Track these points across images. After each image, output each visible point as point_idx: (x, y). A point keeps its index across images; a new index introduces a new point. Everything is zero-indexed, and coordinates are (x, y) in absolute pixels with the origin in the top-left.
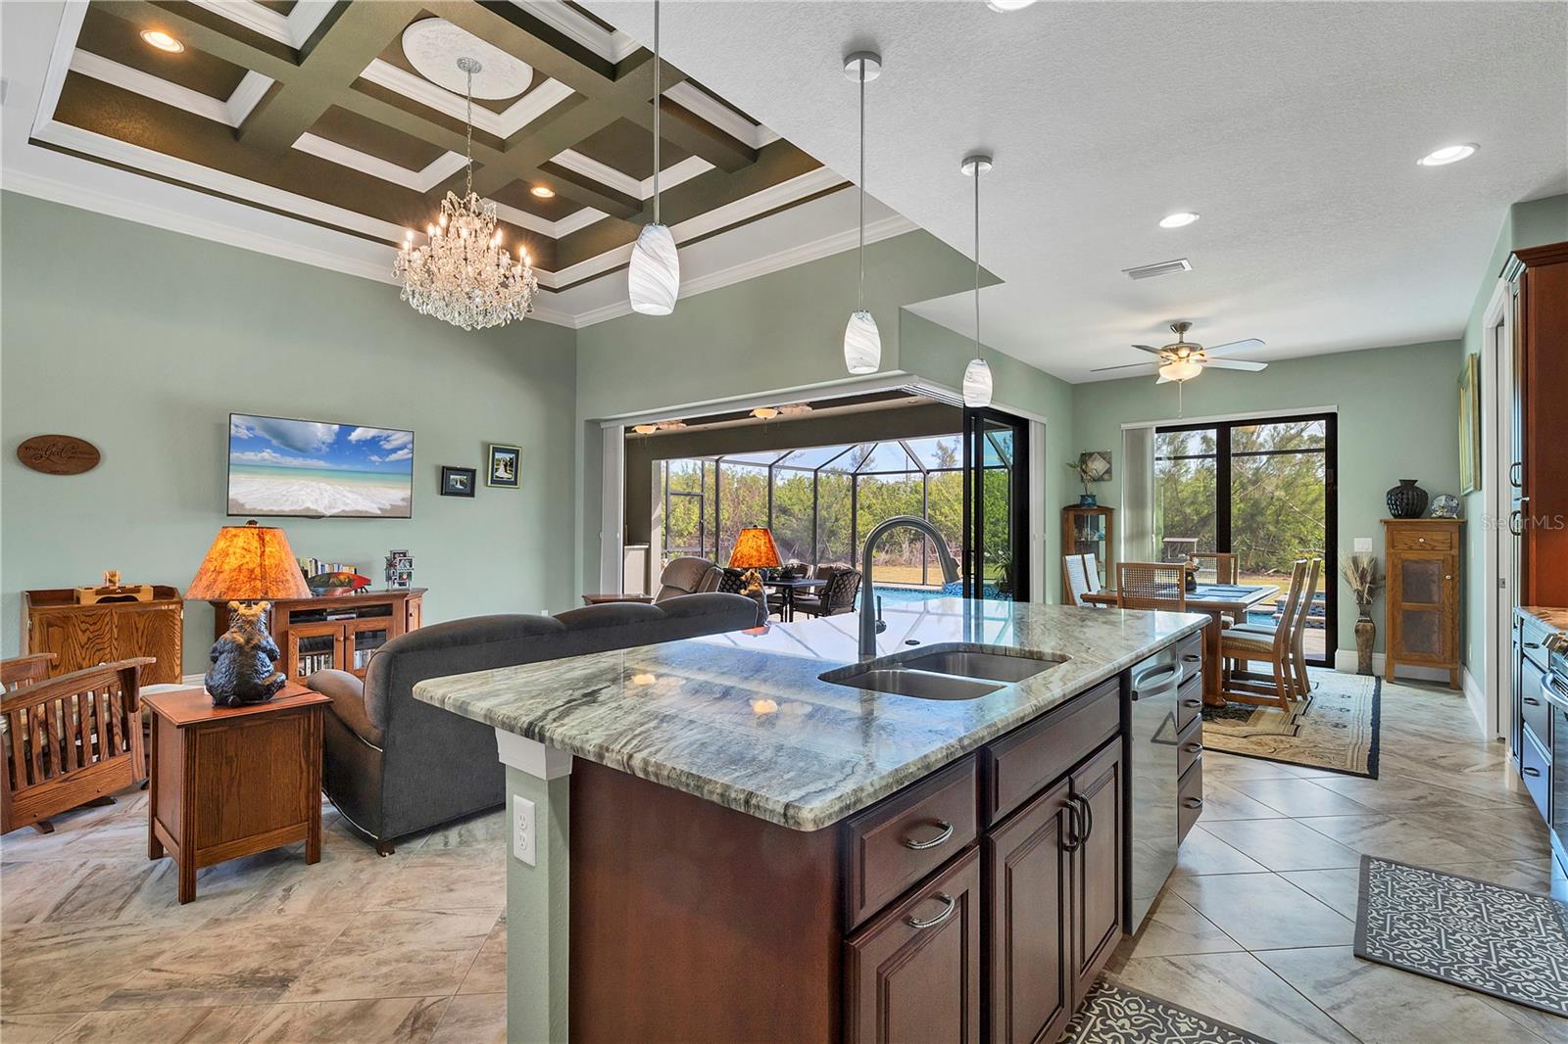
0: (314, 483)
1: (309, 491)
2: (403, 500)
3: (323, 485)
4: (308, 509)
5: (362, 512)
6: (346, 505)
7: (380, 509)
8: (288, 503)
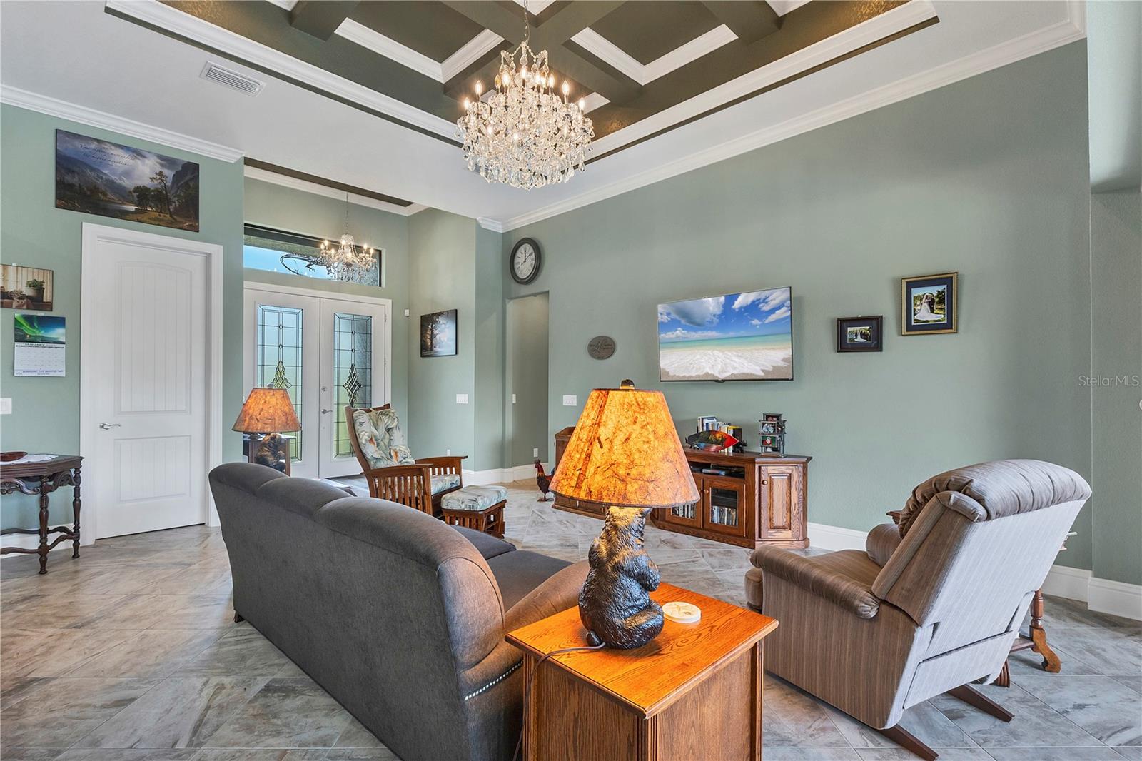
0: (710, 352)
1: (707, 358)
2: (784, 360)
3: (716, 352)
4: (707, 374)
5: (748, 374)
6: (735, 368)
7: (763, 371)
8: (695, 369)
